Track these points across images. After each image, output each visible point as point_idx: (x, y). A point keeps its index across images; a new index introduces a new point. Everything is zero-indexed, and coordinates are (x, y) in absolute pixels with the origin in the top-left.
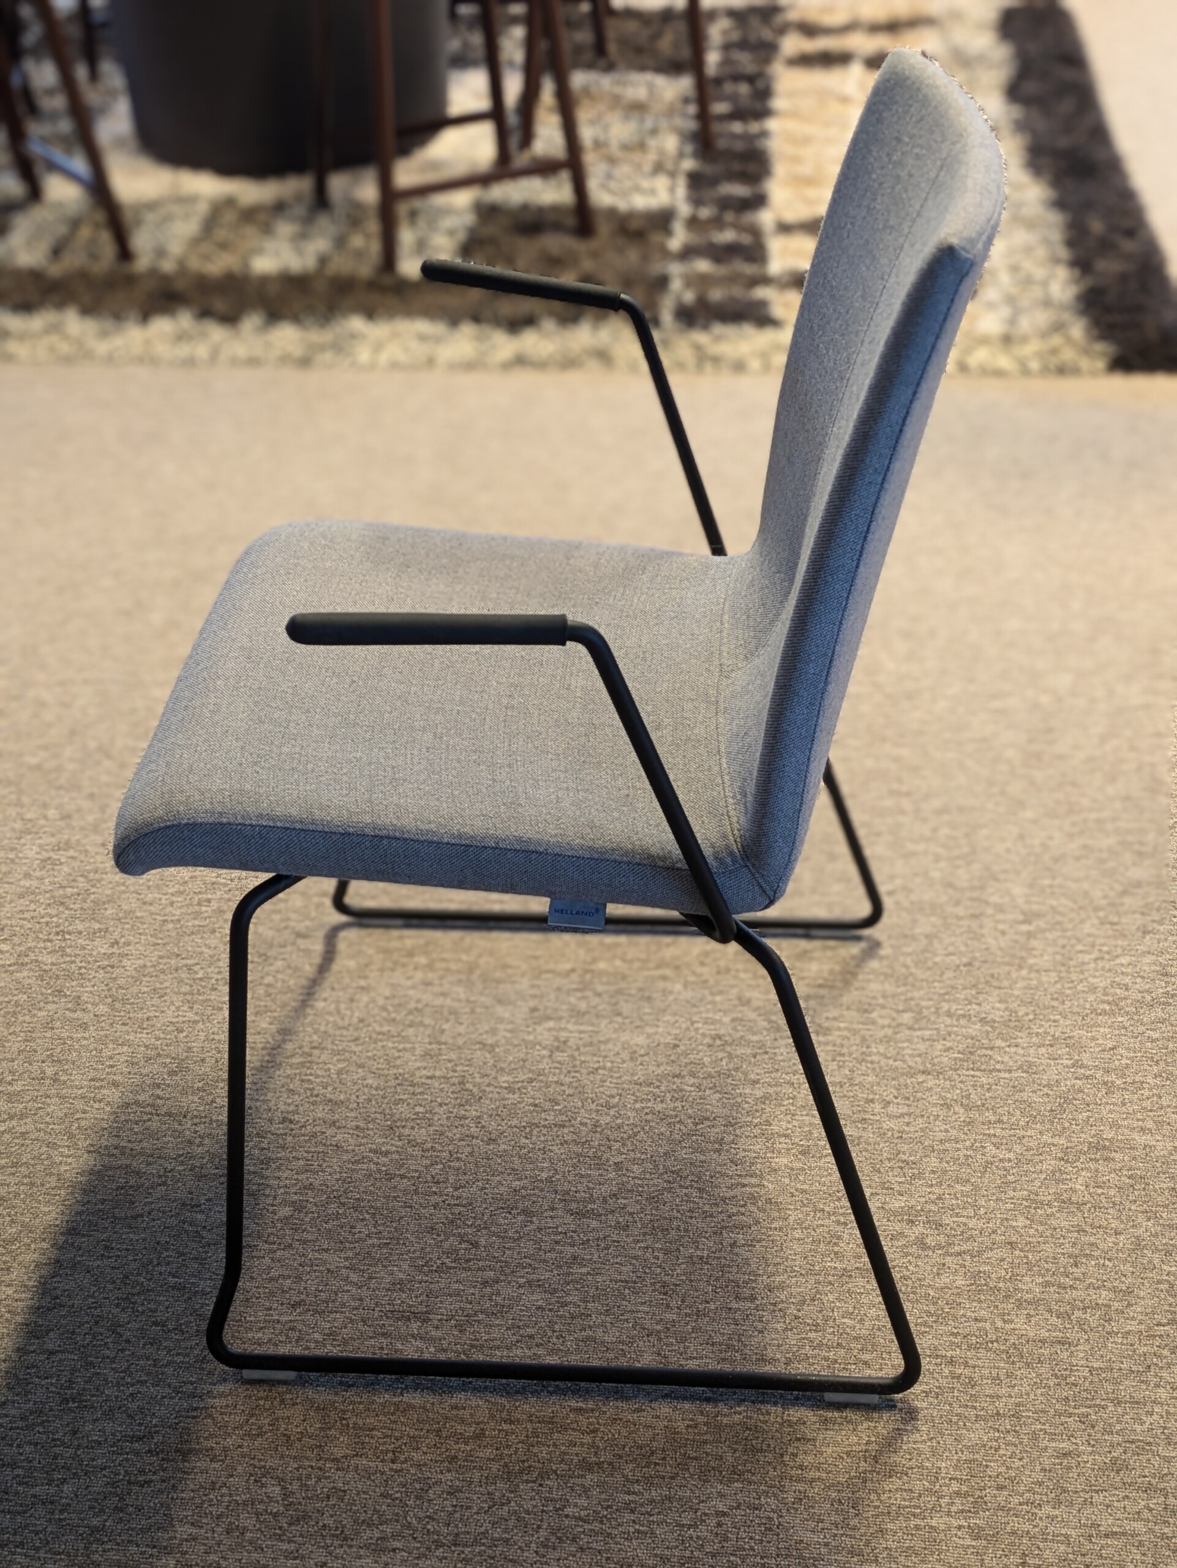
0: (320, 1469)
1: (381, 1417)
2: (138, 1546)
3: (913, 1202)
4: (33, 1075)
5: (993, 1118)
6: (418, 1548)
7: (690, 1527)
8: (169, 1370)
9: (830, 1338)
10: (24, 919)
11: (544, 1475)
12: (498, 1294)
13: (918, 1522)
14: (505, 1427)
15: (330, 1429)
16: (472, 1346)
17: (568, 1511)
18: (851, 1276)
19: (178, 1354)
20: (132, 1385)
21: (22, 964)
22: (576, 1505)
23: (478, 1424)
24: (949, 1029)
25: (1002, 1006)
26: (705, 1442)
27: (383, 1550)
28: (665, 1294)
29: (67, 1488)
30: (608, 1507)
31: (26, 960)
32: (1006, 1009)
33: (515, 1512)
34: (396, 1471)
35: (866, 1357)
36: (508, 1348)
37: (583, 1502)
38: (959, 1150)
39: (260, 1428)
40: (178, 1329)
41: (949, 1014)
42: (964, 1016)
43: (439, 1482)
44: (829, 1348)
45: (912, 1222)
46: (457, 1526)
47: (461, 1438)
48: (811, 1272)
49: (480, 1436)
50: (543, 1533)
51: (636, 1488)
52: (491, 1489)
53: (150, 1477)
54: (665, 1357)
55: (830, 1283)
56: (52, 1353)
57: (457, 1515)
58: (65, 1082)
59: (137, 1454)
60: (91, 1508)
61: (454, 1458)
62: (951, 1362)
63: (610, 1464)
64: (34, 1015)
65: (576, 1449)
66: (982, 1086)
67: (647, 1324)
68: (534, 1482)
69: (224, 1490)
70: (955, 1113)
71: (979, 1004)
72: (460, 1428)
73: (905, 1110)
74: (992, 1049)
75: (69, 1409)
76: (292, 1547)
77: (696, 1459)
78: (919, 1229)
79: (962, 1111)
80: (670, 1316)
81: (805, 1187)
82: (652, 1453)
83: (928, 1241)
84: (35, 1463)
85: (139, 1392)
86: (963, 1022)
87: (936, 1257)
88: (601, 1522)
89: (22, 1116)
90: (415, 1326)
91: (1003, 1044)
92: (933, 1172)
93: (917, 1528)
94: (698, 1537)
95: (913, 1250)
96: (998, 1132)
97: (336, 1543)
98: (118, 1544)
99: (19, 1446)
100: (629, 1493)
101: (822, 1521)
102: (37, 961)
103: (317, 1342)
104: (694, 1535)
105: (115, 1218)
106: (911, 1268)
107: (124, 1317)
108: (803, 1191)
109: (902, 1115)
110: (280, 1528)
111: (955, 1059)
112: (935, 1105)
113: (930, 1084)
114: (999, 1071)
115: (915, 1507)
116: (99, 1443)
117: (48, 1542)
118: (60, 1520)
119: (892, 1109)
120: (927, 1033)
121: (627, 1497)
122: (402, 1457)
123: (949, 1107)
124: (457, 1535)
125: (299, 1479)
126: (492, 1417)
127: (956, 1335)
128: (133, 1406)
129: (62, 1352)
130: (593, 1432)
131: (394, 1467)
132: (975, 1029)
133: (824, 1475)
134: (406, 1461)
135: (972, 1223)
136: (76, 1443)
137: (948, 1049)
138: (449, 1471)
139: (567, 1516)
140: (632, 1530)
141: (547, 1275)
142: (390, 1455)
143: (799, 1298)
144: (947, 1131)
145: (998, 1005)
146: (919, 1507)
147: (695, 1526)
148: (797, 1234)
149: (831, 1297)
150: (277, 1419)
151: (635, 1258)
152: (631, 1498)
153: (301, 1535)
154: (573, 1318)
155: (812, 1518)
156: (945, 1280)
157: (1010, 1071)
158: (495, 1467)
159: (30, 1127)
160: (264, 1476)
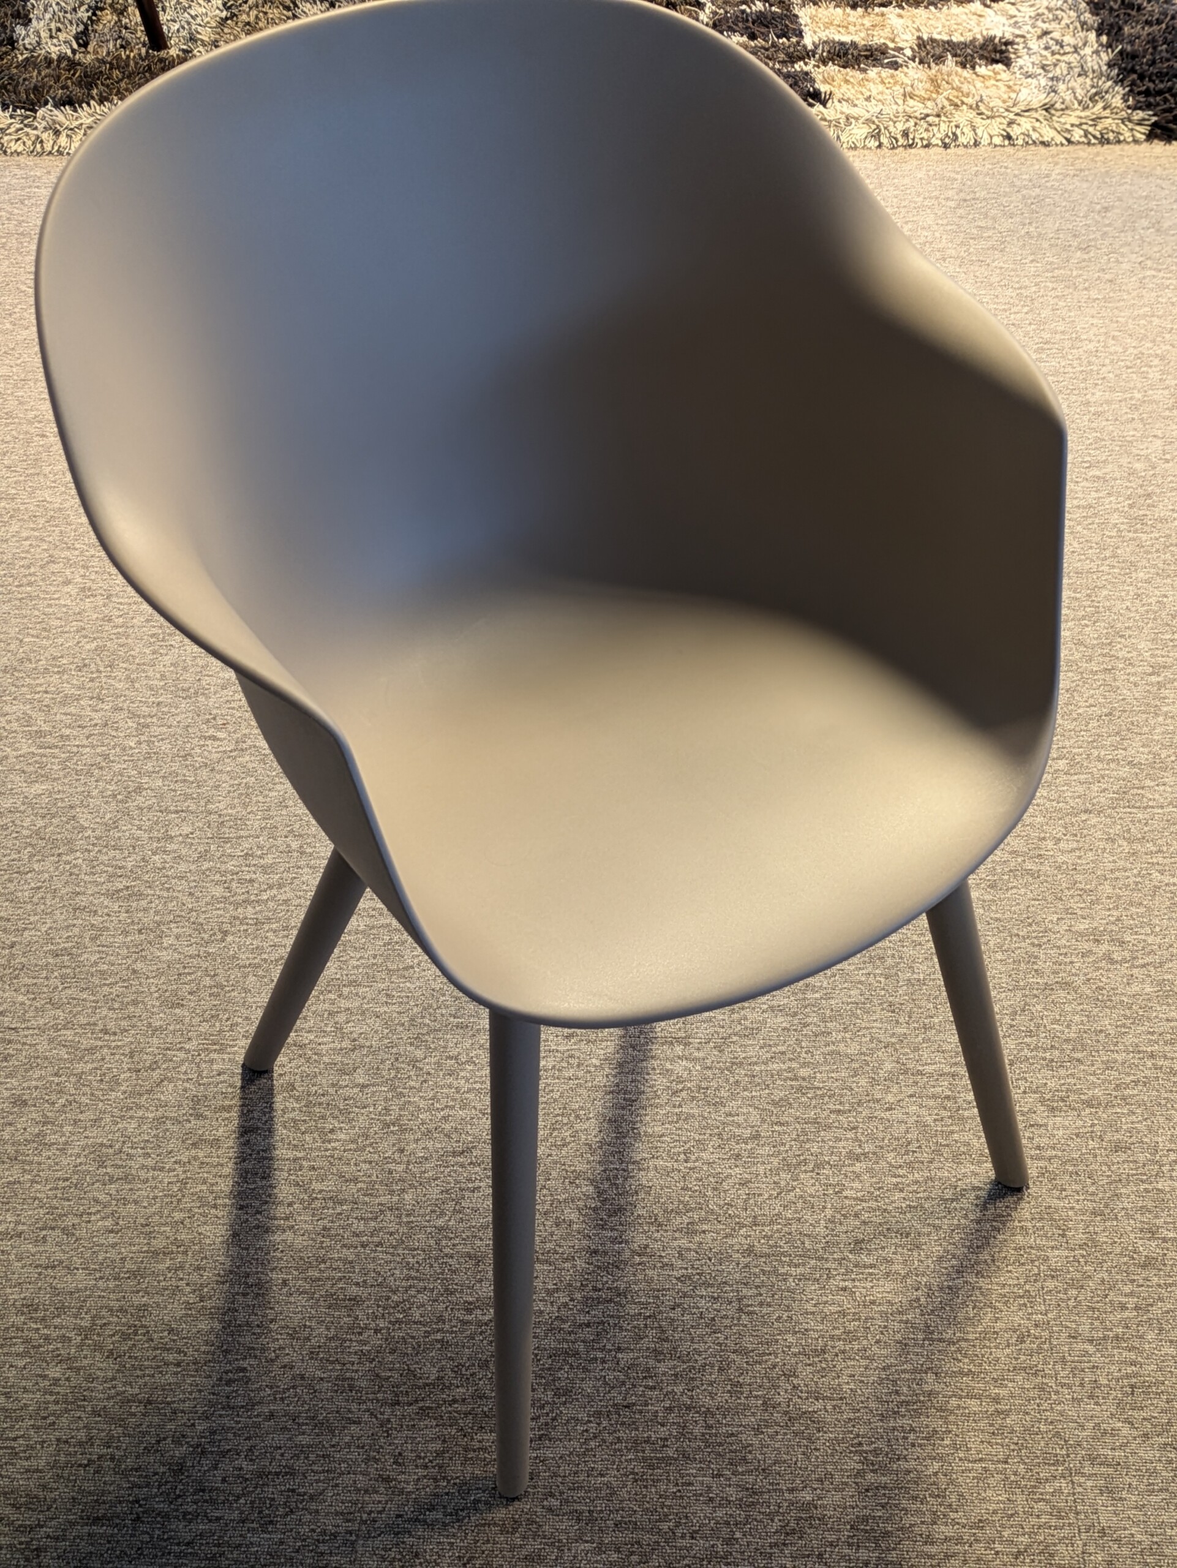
0: (624, 1170)
1: (667, 1126)
2: (481, 1240)
3: (1096, 924)
4: (281, 849)
5: (1154, 849)
6: (724, 1230)
7: (953, 1200)
8: (471, 1096)
9: (1043, 1040)
10: (233, 708)
11: (818, 1166)
12: (746, 1019)
13: (1147, 1186)
14: (776, 1128)
15: (624, 1137)
16: (733, 1063)
17: (845, 1194)
18: (1052, 989)
19: (476, 1082)
20: (442, 1109)
21: (242, 750)
22: (852, 1188)
23: (753, 1127)
24: (1102, 772)
25: (1146, 750)
26: (952, 1132)
27: (695, 1232)
28: (893, 1012)
29: (408, 1197)
30: (879, 1188)
31: (245, 746)
32: (1150, 752)
33: (801, 1197)
34: (690, 1169)
35: (1079, 1055)
36: (766, 1064)
37: (857, 1185)
38: (1128, 877)
39: (563, 1139)
40: (470, 1061)
41: (1099, 759)
42: (1113, 760)
43: (729, 1176)
44: (1045, 1050)
45: (1098, 941)
46: (753, 1210)
47: (739, 1139)
48: (1016, 988)
49: (756, 1137)
50: (829, 1212)
51: (901, 1172)
52: (776, 1179)
53: (477, 1184)
54: (903, 1064)
55: (1035, 996)
56: (364, 1086)
57: (751, 1201)
58: (311, 854)
59: (462, 1166)
60: (433, 1211)
61: (738, 1156)
62: (1152, 1056)
63: (874, 1153)
64: (267, 796)
65: (842, 1144)
66: (1140, 821)
67: (882, 1037)
68: (812, 1171)
69: (545, 1192)
70: (1120, 846)
71: (1125, 749)
72: (738, 1131)
73: (1075, 845)
74: (1143, 788)
75: (392, 1132)
76: (616, 1234)
77: (947, 1145)
78: (1105, 947)
79: (1125, 844)
80: (899, 1030)
81: (998, 916)
82: (909, 1143)
83: (1115, 956)
84: (374, 1178)
85: (449, 1116)
86: (1112, 766)
87: (1124, 969)
88: (876, 1201)
89: (280, 886)
90: (679, 1049)
91: (1152, 784)
92: (1109, 898)
93: (1146, 1191)
94: (962, 1208)
95: (1103, 964)
96: (1161, 860)
97: (653, 1229)
98: (464, 1239)
99: (356, 1165)
100: (895, 1176)
101: (1065, 1190)
102: (255, 746)
103: (595, 1066)
104: (958, 1206)
105: (390, 971)
106: (1103, 979)
107: (419, 1054)
108: (997, 920)
109: (1073, 850)
110: (601, 1219)
111: (1112, 799)
112: (1101, 840)
113: (1094, 821)
114: (1153, 807)
115: (1141, 1174)
116: (426, 1159)
117: (403, 1242)
118: (409, 1222)
119: (1062, 845)
120: (1082, 777)
121: (894, 1180)
122: (693, 1158)
123: (1113, 841)
124: (755, 1217)
125: (608, 1179)
126: (763, 1121)
127: (1152, 1033)
128: (447, 1127)
129: (374, 1086)
130: (854, 1128)
131: (689, 1165)
132: (1125, 771)
133: (1060, 1154)
134: (697, 1160)
135: (1150, 940)
136: (405, 1159)
137: (1104, 790)
138: (737, 1166)
139: (846, 1197)
140: (904, 1205)
141: (786, 1001)
142: (682, 1156)
143: (1011, 1010)
144: (1114, 862)
145: (1141, 749)
146: (1145, 1174)
147: (956, 1200)
148: (999, 956)
149: (1039, 1008)
150: (577, 1132)
151: (860, 982)
152: (899, 1180)
153: (621, 1224)
154: (816, 1036)
155: (1055, 1187)
156: (1135, 988)
157: (1162, 807)
158: (775, 1162)
159: (290, 895)
160: (577, 1178)
